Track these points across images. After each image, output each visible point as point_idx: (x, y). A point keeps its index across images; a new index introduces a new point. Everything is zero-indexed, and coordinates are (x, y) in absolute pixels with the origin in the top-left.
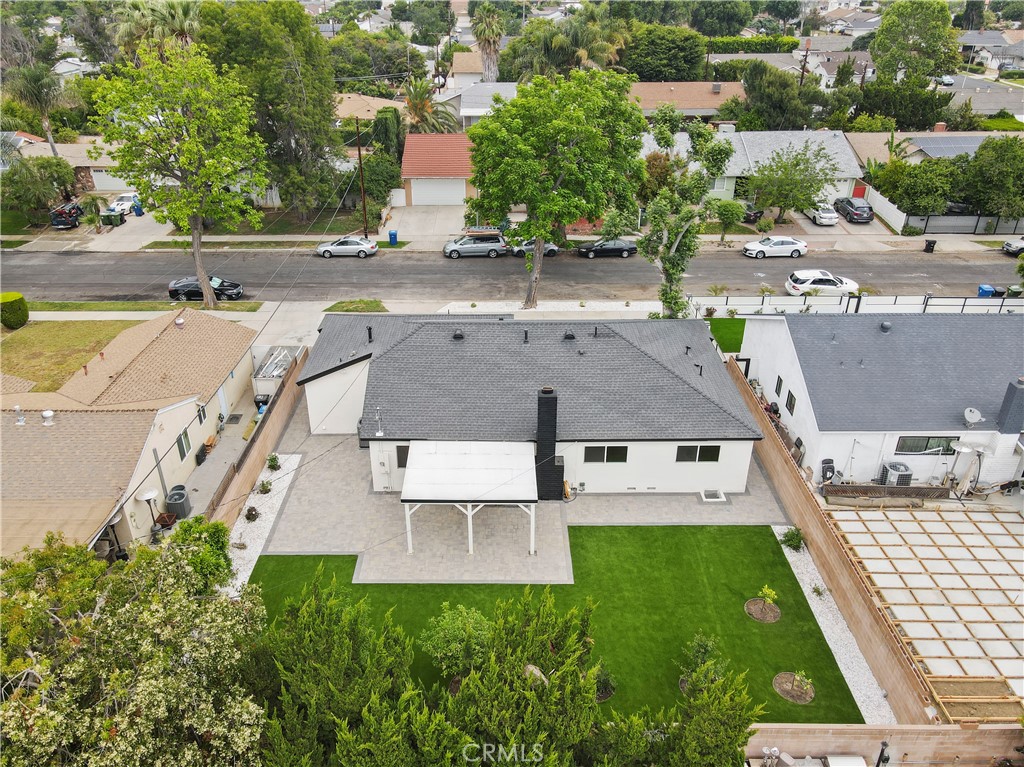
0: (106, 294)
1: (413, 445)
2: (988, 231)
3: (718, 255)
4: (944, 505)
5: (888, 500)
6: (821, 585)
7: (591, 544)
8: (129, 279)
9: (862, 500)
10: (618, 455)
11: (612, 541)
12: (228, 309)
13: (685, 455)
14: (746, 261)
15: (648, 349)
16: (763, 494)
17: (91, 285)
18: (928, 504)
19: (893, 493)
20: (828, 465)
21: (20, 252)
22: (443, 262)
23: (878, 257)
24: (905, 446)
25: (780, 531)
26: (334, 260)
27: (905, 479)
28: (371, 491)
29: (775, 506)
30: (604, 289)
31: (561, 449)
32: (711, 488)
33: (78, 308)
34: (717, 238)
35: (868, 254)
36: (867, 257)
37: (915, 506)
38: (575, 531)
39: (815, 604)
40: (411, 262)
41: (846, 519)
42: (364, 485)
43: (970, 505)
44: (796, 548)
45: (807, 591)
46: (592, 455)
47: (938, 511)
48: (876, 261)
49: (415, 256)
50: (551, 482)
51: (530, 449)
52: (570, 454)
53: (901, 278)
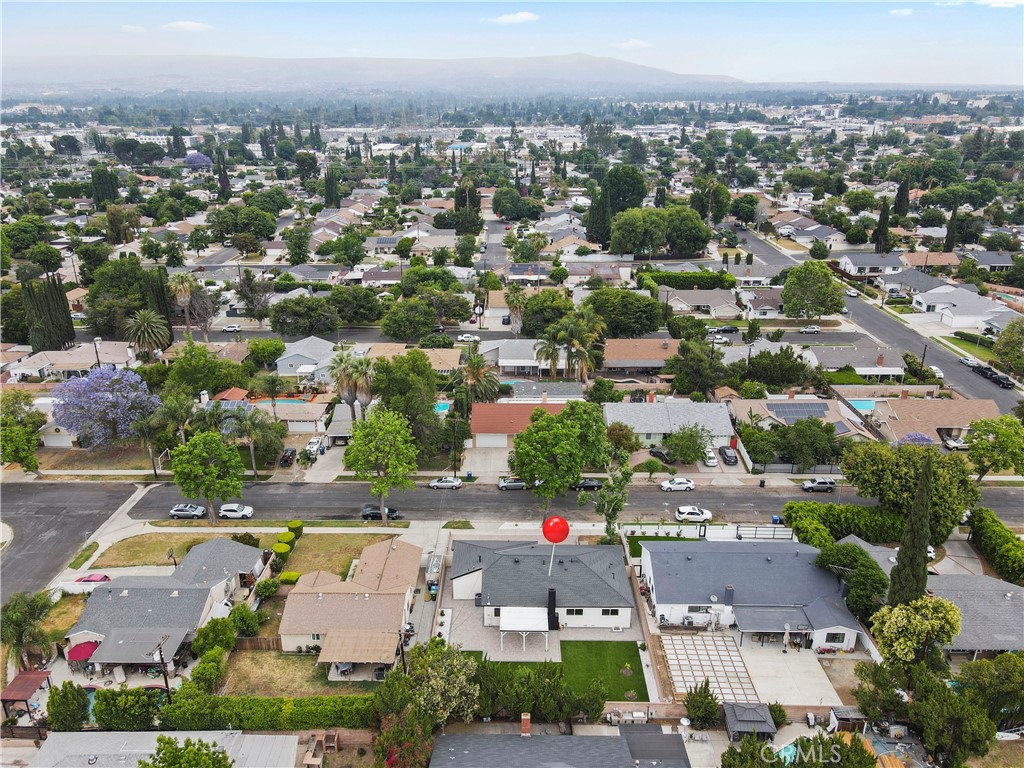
0: (329, 515)
1: (501, 608)
2: (799, 472)
3: (647, 489)
4: (704, 633)
5: (684, 632)
6: (649, 663)
7: (568, 647)
8: (337, 504)
9: (674, 631)
10: (580, 612)
11: (576, 646)
12: (395, 526)
13: (605, 612)
14: (660, 493)
15: (593, 567)
16: (637, 629)
17: (320, 509)
18: (700, 633)
19: (686, 629)
20: (662, 617)
21: (270, 484)
22: (497, 493)
23: (733, 491)
24: (691, 610)
25: (639, 643)
26: (439, 492)
27: (691, 623)
28: (483, 626)
29: (640, 633)
30: (582, 513)
31: (557, 610)
32: (617, 626)
33: (320, 525)
34: (647, 475)
35: (728, 488)
36: (727, 491)
37: (693, 634)
38: (563, 643)
39: (646, 670)
40: (480, 493)
41: (666, 639)
42: (481, 623)
43: (715, 634)
44: (644, 650)
45: (644, 665)
46: (570, 612)
47: (702, 636)
48: (731, 493)
49: (483, 488)
50: (554, 623)
51: (546, 610)
52: (561, 612)
53: (739, 507)
